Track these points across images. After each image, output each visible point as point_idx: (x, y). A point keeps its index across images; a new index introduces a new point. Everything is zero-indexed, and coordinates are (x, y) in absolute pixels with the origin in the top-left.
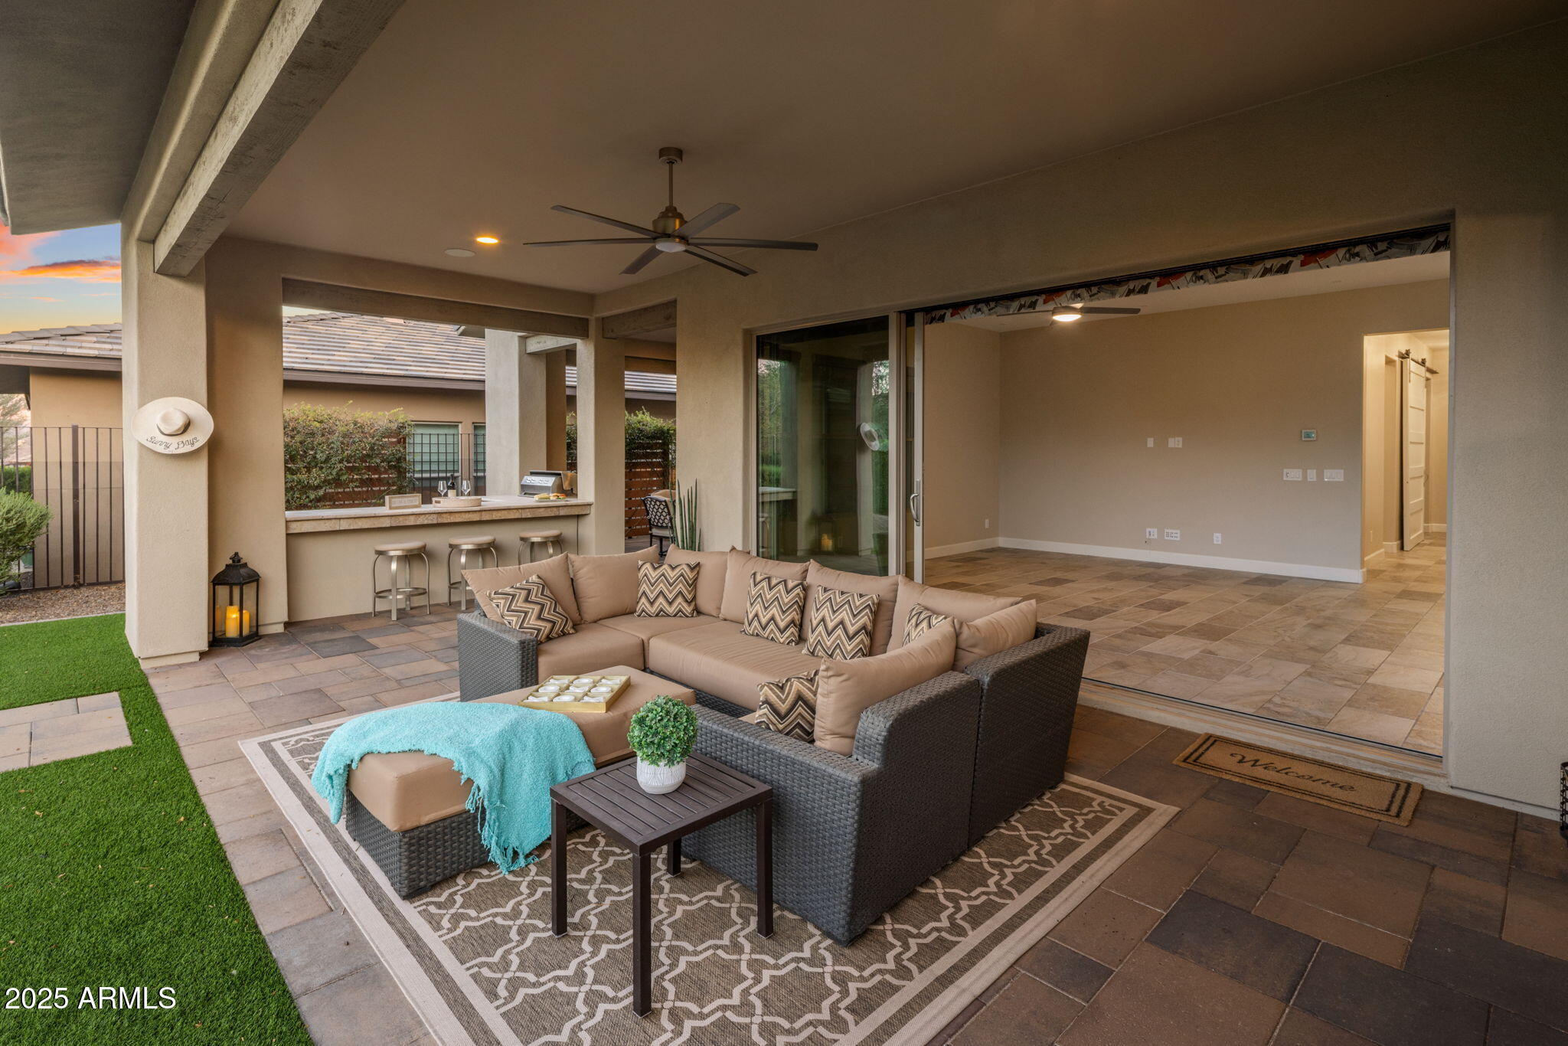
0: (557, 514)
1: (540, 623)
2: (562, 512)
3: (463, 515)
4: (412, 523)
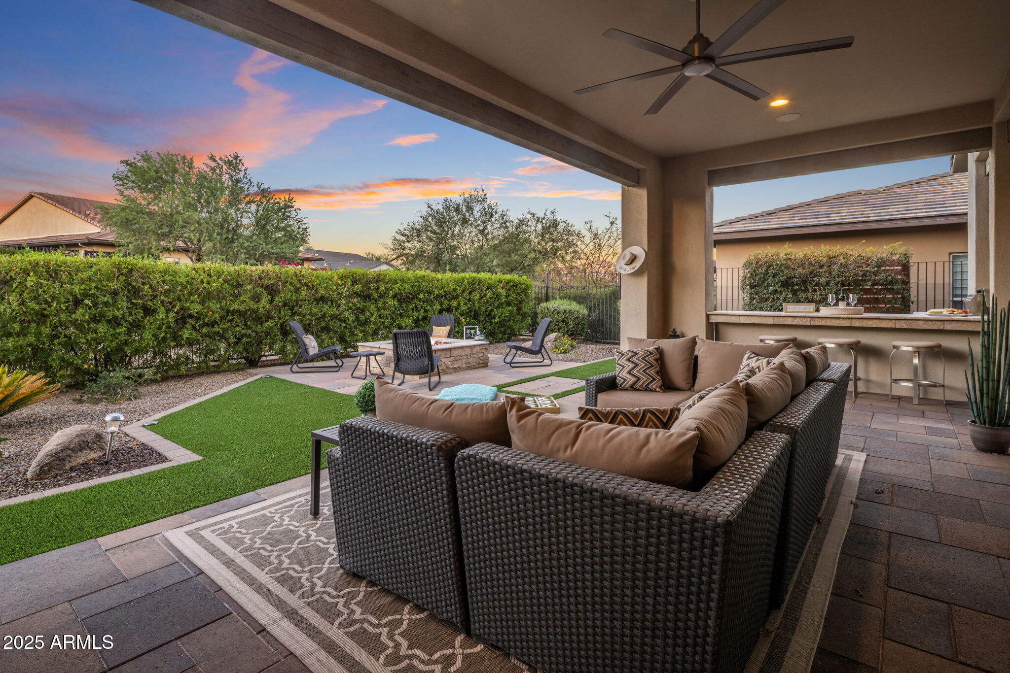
0: (942, 327)
1: (628, 376)
2: (948, 327)
3: (833, 321)
4: (790, 323)
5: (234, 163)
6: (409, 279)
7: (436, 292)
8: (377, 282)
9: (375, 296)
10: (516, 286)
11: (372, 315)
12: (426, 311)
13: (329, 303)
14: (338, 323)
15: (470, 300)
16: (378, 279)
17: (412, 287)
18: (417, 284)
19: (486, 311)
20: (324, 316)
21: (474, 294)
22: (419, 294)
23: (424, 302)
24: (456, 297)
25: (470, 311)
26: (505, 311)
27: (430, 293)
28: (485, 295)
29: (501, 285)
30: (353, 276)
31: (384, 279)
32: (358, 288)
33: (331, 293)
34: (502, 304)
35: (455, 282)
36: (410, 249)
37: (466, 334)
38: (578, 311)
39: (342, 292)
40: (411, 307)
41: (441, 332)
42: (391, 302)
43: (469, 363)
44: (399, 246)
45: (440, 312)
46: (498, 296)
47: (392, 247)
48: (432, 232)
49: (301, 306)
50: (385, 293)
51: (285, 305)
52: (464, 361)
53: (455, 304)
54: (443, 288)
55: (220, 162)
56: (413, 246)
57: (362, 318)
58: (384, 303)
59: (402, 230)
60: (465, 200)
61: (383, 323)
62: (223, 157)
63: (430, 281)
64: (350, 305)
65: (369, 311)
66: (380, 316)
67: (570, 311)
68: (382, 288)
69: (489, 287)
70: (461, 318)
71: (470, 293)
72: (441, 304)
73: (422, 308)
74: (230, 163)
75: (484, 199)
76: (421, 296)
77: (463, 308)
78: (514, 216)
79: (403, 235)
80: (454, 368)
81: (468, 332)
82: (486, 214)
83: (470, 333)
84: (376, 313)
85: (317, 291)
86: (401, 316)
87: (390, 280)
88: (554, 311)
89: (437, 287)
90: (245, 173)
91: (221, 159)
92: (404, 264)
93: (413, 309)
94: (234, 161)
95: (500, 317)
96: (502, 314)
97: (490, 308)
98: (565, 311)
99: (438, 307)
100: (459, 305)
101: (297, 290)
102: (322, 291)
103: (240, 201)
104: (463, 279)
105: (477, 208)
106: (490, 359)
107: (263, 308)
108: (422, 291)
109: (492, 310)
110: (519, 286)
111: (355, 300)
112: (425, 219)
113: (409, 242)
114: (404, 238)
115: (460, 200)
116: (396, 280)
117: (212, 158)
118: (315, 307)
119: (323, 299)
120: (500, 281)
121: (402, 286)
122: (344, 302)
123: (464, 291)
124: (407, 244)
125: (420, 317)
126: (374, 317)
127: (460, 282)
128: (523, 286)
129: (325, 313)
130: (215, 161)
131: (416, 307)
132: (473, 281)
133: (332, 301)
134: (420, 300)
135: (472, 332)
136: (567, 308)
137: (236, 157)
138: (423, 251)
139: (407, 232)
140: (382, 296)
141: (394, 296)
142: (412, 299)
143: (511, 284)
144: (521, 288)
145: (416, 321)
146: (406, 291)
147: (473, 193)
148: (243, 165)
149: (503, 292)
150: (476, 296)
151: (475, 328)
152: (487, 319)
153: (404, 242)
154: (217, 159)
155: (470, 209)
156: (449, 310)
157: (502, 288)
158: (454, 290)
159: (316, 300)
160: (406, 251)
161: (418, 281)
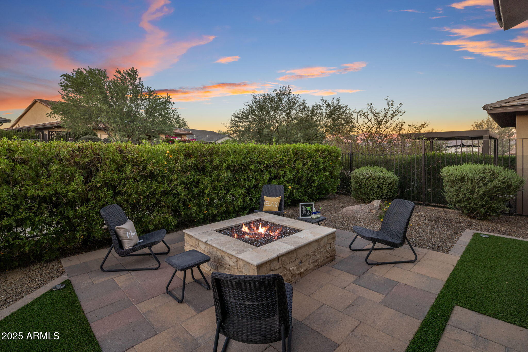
5: (133, 74)
6: (241, 151)
7: (266, 163)
8: (211, 154)
9: (209, 168)
10: (330, 154)
11: (206, 187)
12: (257, 180)
13: (160, 179)
14: (171, 198)
15: (294, 168)
16: (212, 153)
17: (244, 158)
18: (249, 155)
19: (307, 176)
20: (153, 193)
21: (297, 162)
22: (250, 165)
23: (255, 172)
24: (283, 166)
25: (294, 178)
26: (322, 176)
27: (260, 163)
28: (307, 163)
29: (319, 154)
30: (185, 150)
31: (218, 152)
32: (191, 162)
33: (161, 168)
34: (320, 170)
35: (282, 152)
36: (241, 127)
37: (302, 211)
38: (391, 178)
39: (174, 167)
40: (243, 177)
41: (272, 203)
42: (225, 174)
43: (316, 261)
44: (234, 125)
45: (270, 180)
46: (317, 164)
47: (230, 125)
48: (256, 115)
49: (125, 185)
50: (218, 166)
51: (106, 185)
52: (311, 260)
53: (282, 173)
54: (271, 158)
55: (124, 74)
56: (242, 125)
57: (196, 191)
58: (218, 175)
59: (236, 114)
60: (277, 94)
61: (218, 194)
62: (125, 71)
63: (260, 153)
64: (183, 179)
65: (203, 184)
66: (214, 188)
67: (384, 178)
68: (216, 161)
69: (310, 156)
70: (287, 185)
71: (295, 162)
72: (270, 173)
73: (253, 177)
74: (129, 74)
75: (290, 93)
76: (253, 167)
77: (290, 176)
78: (310, 104)
79: (237, 117)
80: (300, 274)
81: (304, 208)
82: (290, 103)
83: (306, 210)
84: (209, 185)
85: (144, 168)
86: (235, 186)
87: (224, 153)
88: (369, 177)
89: (266, 158)
90: (140, 81)
91: (124, 72)
92: (238, 136)
93: (245, 179)
94: (132, 73)
95: (318, 182)
96: (320, 179)
97: (311, 174)
98: (380, 178)
99: (268, 176)
100: (285, 173)
101: (120, 168)
102: (150, 167)
103: (138, 99)
104: (288, 149)
105: (285, 99)
106: (336, 249)
107: (73, 191)
108: (253, 162)
109: (312, 176)
110: (332, 154)
111: (188, 174)
112: (251, 107)
113: (241, 122)
114: (237, 119)
115: (273, 94)
116: (229, 153)
117: (119, 72)
118: (142, 185)
119: (153, 176)
120: (318, 151)
121: (235, 158)
122: (175, 177)
123: (289, 161)
124: (239, 123)
125: (252, 186)
126: (208, 190)
127: (286, 152)
128: (336, 154)
129: (155, 190)
130: (120, 73)
131: (248, 177)
132: (297, 151)
133: (163, 177)
134: (251, 170)
135: (308, 208)
136: (380, 174)
137: (133, 71)
138: (250, 128)
139: (239, 116)
140: (216, 168)
141: (228, 168)
142: (244, 170)
143: (326, 153)
144: (334, 156)
145: (248, 190)
146: (239, 162)
147: (282, 89)
148: (138, 75)
149: (321, 160)
150: (299, 165)
151: (312, 205)
152: (308, 184)
153: (237, 122)
154: (122, 72)
155: (281, 100)
156: (277, 177)
157: (320, 157)
158: (282, 160)
159: (142, 176)
160: (239, 128)
161: (249, 153)
